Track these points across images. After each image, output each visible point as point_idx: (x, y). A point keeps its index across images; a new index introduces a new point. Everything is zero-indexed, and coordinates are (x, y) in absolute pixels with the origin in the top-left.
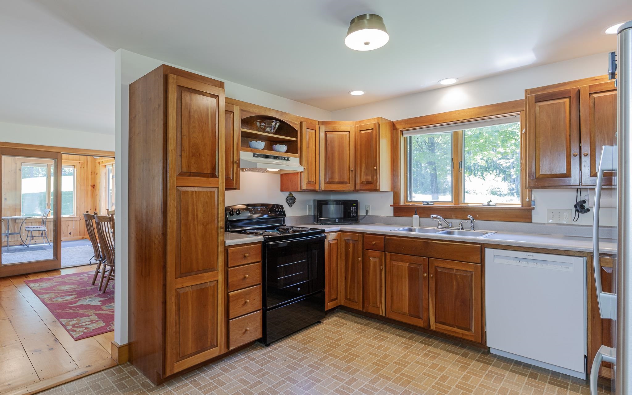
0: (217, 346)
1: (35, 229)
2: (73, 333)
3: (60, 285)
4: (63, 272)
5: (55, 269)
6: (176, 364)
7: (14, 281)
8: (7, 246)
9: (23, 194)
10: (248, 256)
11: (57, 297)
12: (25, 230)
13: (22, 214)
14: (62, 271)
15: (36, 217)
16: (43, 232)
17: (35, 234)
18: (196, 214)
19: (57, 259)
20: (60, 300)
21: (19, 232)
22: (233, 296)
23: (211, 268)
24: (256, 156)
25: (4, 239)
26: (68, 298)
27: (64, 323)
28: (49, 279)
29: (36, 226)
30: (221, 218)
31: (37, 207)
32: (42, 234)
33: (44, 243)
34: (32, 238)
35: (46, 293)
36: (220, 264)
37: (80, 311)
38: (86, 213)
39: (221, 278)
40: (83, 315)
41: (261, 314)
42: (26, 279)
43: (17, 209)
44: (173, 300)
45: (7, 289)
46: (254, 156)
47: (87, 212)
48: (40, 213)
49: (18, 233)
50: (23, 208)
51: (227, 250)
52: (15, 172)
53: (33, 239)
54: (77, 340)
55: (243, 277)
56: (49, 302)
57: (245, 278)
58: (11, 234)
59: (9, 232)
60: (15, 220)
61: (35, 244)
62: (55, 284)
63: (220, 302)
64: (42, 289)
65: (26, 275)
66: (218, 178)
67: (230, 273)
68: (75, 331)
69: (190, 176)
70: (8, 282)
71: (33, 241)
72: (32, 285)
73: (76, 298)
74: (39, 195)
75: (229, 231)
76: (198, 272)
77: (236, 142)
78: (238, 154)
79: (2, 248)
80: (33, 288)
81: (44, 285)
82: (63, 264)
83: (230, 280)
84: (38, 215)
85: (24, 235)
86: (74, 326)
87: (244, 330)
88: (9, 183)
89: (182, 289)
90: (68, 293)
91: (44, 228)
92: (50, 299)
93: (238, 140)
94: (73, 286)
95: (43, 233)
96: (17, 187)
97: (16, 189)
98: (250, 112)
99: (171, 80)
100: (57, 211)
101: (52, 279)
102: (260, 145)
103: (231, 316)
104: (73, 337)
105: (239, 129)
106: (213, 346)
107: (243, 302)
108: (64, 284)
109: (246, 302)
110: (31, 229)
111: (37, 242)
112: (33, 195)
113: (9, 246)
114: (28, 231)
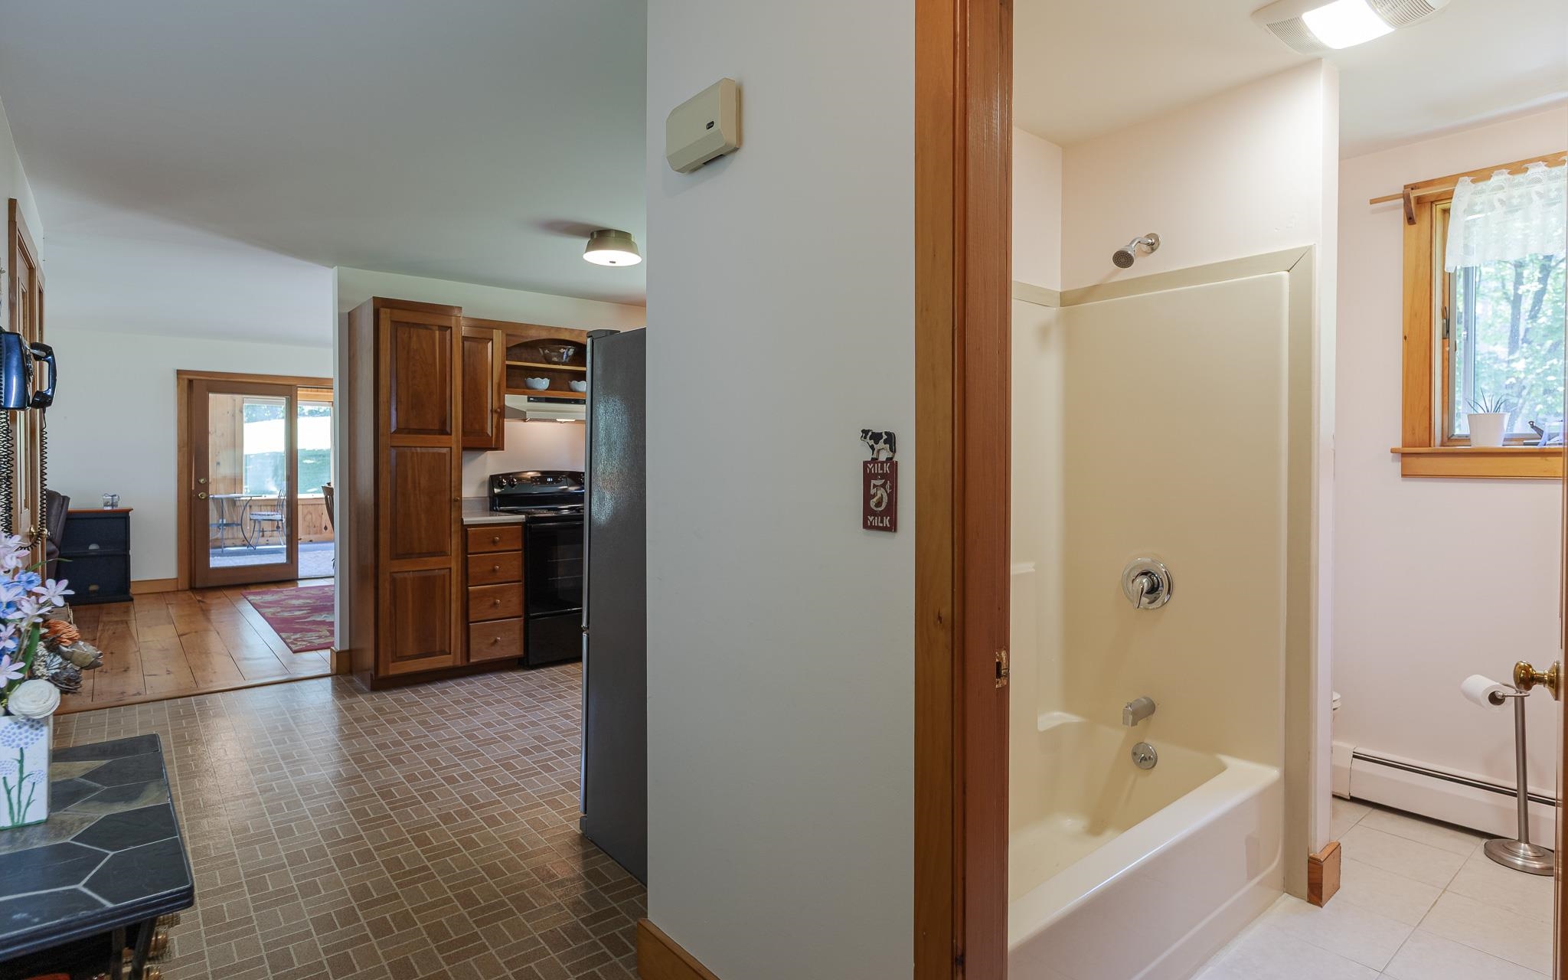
0: (450, 654)
1: (265, 518)
2: (292, 646)
3: (292, 599)
4: (301, 584)
5: (288, 579)
6: (391, 665)
7: (229, 593)
8: (220, 547)
9: (246, 456)
10: (499, 541)
11: (282, 611)
12: (251, 520)
13: (244, 490)
14: (299, 582)
15: (269, 497)
16: (280, 522)
17: (267, 526)
18: (417, 482)
19: (292, 562)
20: (286, 614)
21: (239, 522)
22: (474, 592)
23: (441, 552)
24: (532, 401)
25: (214, 534)
26: (297, 613)
27: (284, 637)
28: (278, 592)
29: (266, 513)
30: (455, 487)
31: (269, 479)
32: (278, 527)
33: (281, 545)
34: (261, 534)
35: (270, 607)
36: (454, 547)
37: (309, 627)
38: (327, 485)
39: (455, 565)
40: (310, 631)
41: (522, 623)
42: (244, 592)
43: (237, 482)
44: (387, 586)
45: (216, 601)
46: (529, 401)
47: (329, 484)
48: (274, 489)
49: (238, 525)
50: (246, 479)
51: (467, 531)
52: (234, 416)
53: (263, 536)
54: (295, 652)
55: (491, 568)
56: (270, 616)
57: (494, 570)
58: (226, 525)
59: (225, 522)
60: (233, 502)
61: (267, 544)
62: (283, 597)
63: (453, 597)
64: (265, 603)
65: (245, 585)
66: (451, 434)
67: (470, 561)
68: (294, 644)
69: (409, 433)
70: (219, 594)
71: (262, 540)
72: (251, 598)
73: (308, 613)
74: (274, 455)
75: (497, 510)
76: (421, 555)
77: (497, 381)
78: (501, 399)
79: (211, 550)
80: (252, 601)
81: (269, 598)
82: (301, 573)
83: (470, 570)
84: (271, 493)
85: (248, 528)
86: (296, 640)
87: (492, 641)
88: (223, 434)
89: (398, 574)
90: (299, 608)
91: (280, 516)
92: (274, 614)
93: (500, 379)
94: (308, 601)
95: (280, 525)
96: (236, 441)
97: (235, 446)
98: (523, 337)
99: (382, 316)
100: (292, 488)
101: (281, 592)
102: (543, 384)
103: (472, 618)
104: (291, 649)
105: (503, 362)
106: (443, 652)
107: (492, 602)
108: (298, 597)
109: (495, 604)
110: (259, 518)
111: (269, 542)
112: (262, 456)
113: (225, 547)
114: (255, 520)
